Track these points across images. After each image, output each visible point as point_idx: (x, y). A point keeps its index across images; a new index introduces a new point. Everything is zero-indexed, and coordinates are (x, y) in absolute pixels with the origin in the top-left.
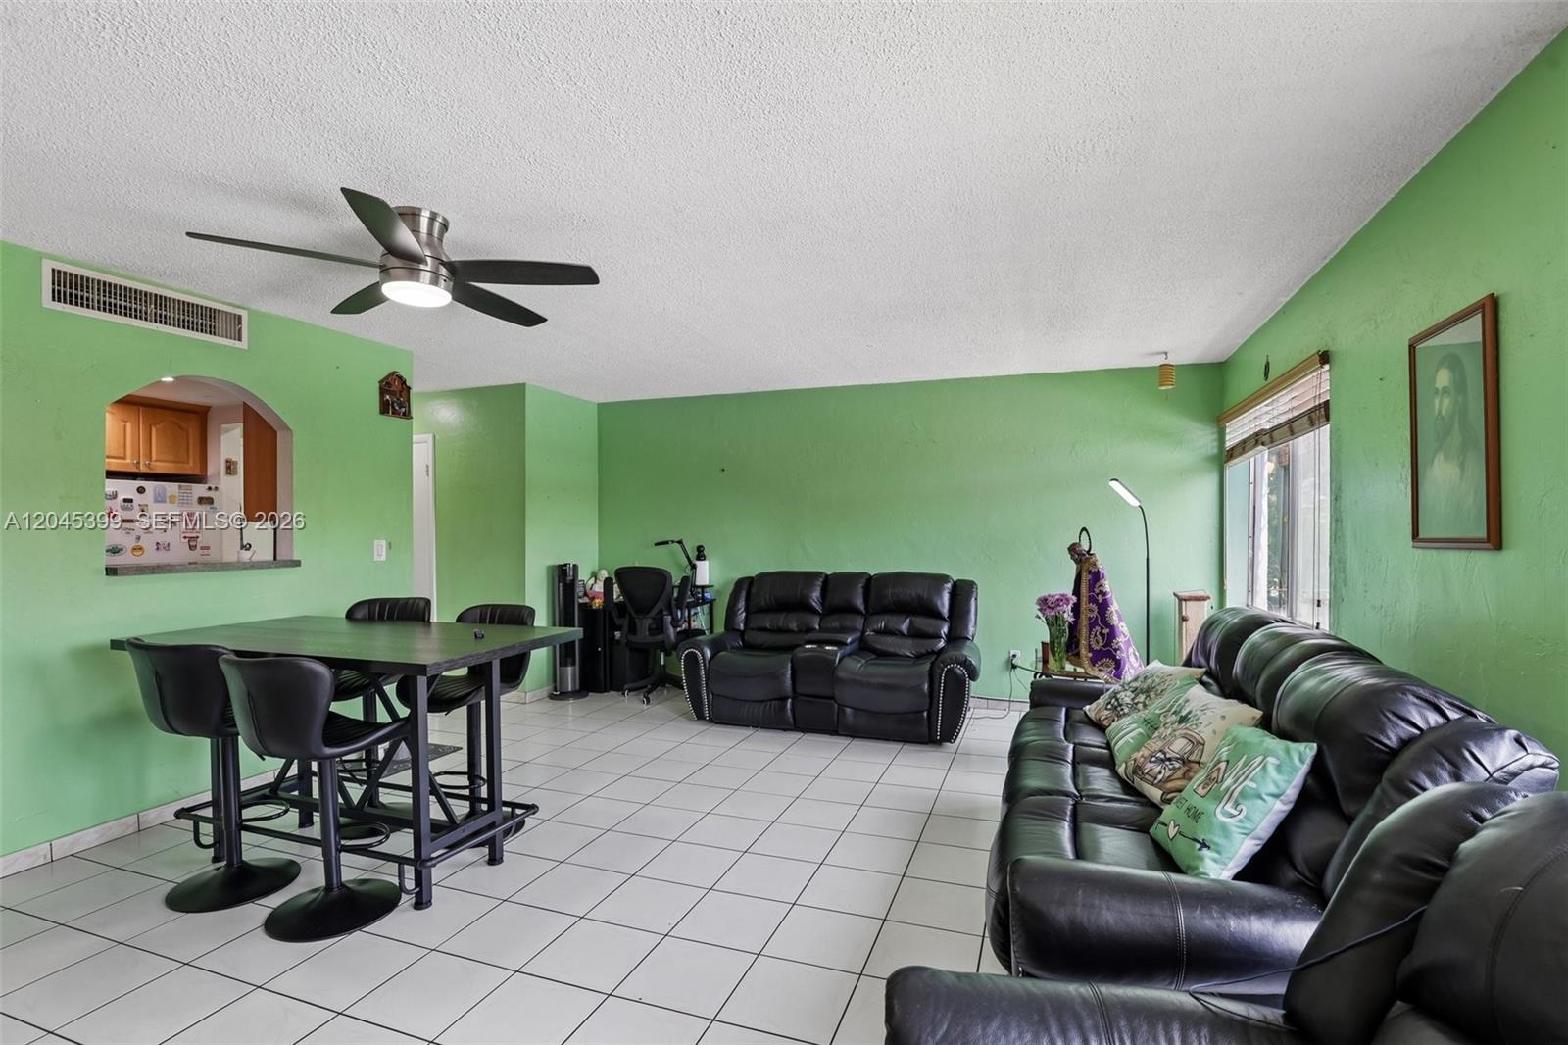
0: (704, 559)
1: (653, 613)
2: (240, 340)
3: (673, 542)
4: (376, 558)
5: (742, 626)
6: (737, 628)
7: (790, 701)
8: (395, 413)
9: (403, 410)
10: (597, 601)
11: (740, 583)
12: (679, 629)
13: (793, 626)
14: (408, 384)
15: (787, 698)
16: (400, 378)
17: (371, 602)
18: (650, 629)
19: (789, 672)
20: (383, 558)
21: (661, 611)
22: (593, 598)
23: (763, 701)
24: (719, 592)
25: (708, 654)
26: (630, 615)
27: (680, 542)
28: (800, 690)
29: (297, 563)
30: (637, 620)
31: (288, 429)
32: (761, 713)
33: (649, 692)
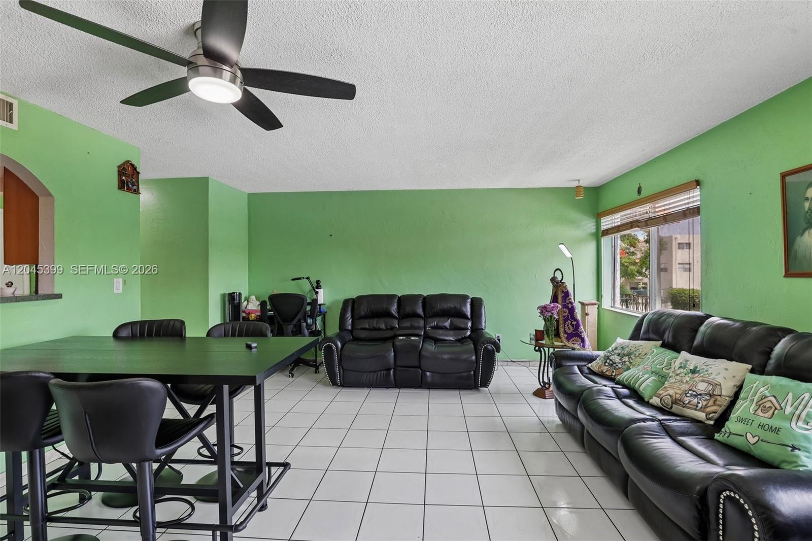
0: (321, 288)
1: (295, 322)
2: (11, 122)
3: (303, 278)
4: (116, 291)
5: (350, 328)
6: (347, 328)
7: (392, 370)
8: (129, 189)
9: (135, 187)
10: (253, 315)
11: (346, 302)
12: (310, 330)
13: (383, 326)
14: (138, 170)
15: (391, 369)
16: (132, 165)
17: (132, 324)
18: (292, 331)
19: (393, 354)
20: (121, 291)
21: (300, 320)
22: (249, 314)
23: (376, 372)
24: (329, 308)
25: (339, 344)
26: (278, 322)
27: (308, 278)
28: (398, 363)
29: (59, 296)
30: (284, 327)
31: (48, 194)
32: (375, 378)
33: (292, 369)
